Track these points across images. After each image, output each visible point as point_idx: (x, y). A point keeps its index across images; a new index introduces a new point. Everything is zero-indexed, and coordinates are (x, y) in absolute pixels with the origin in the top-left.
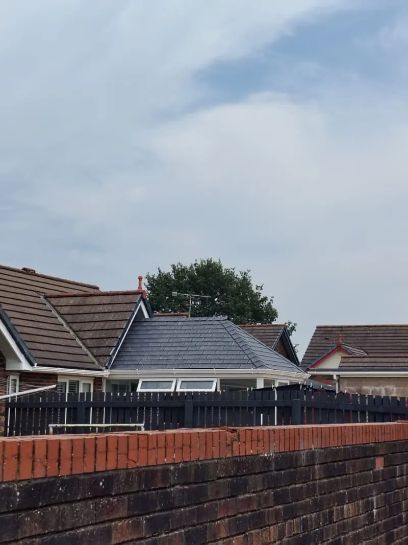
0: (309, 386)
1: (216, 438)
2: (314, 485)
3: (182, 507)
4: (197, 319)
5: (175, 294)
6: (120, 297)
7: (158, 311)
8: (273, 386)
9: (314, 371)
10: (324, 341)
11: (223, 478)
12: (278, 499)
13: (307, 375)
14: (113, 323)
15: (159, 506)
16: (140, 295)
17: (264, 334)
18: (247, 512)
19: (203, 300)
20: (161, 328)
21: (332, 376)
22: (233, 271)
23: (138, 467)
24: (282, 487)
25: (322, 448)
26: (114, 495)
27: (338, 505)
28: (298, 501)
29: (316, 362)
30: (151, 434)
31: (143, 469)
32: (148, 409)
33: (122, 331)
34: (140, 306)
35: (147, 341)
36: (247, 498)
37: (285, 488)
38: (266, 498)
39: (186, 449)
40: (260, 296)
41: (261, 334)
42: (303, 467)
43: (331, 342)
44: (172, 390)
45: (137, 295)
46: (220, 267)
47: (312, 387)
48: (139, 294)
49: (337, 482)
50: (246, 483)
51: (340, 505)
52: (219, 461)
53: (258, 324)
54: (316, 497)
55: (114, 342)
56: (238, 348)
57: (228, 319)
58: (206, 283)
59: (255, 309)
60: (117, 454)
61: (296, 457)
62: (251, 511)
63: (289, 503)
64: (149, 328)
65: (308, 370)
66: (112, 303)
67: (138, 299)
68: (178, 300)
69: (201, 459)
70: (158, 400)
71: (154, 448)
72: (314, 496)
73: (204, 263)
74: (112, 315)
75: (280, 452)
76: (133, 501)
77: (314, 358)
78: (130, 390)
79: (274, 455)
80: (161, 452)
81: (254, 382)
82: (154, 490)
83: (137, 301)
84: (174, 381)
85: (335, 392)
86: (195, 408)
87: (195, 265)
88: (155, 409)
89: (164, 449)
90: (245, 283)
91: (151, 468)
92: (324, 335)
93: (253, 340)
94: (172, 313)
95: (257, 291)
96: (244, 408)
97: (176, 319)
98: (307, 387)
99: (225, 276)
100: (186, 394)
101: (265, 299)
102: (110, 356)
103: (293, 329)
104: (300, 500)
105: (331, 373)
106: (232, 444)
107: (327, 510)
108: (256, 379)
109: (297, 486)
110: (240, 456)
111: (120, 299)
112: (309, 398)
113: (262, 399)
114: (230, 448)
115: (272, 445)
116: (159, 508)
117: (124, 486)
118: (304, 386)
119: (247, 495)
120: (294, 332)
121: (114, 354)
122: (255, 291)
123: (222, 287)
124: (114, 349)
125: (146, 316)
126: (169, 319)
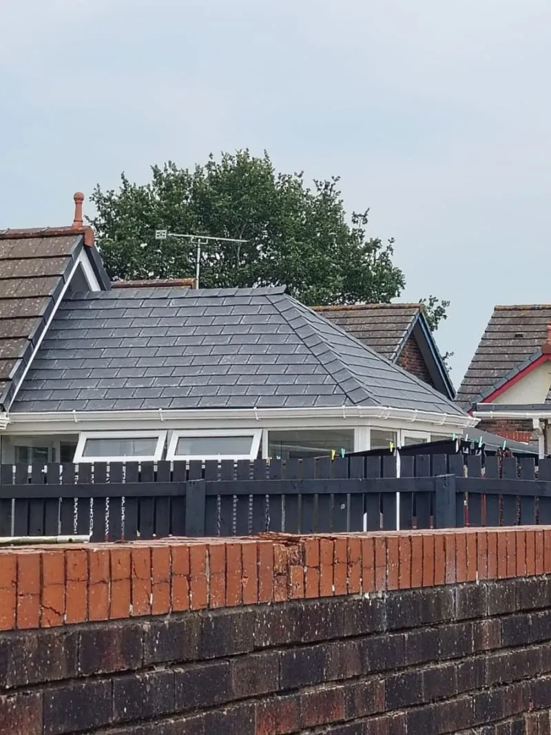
0: (477, 444)
1: (249, 557)
2: (479, 664)
3: (170, 715)
4: (215, 292)
5: (161, 234)
6: (30, 242)
7: (123, 277)
8: (392, 446)
9: (489, 410)
10: (511, 343)
11: (267, 648)
12: (395, 697)
13: (472, 420)
14: (16, 303)
15: (116, 714)
16: (81, 236)
17: (372, 327)
18: (325, 725)
19: (228, 249)
20: (128, 314)
21: (531, 420)
22: (299, 180)
23: (65, 625)
24: (405, 668)
25: (498, 581)
26: (10, 689)
27: (535, 709)
28: (442, 700)
29: (492, 389)
30: (95, 550)
31: (79, 628)
32: (100, 501)
33: (39, 321)
34: (80, 264)
35: (97, 344)
36: (323, 693)
37: (411, 670)
38: (368, 694)
39: (180, 583)
40: (362, 237)
41: (366, 327)
42: (454, 622)
43: (528, 343)
44: (157, 457)
45: (72, 239)
46: (269, 171)
47: (483, 445)
48: (78, 234)
49: (532, 657)
50: (320, 660)
51: (539, 709)
52: (258, 611)
53: (357, 303)
54: (483, 691)
55: (17, 347)
56: (310, 360)
57: (287, 292)
58: (236, 208)
59: (350, 268)
60: (17, 595)
61: (438, 599)
62: (334, 724)
63: (422, 705)
64: (101, 314)
65: (475, 408)
66: (11, 256)
67: (75, 246)
68: (169, 248)
69: (214, 606)
70: (124, 482)
71: (104, 582)
72: (480, 689)
73: (230, 162)
74: (14, 284)
75: (400, 590)
76: (54, 702)
77: (488, 381)
78: (58, 460)
79: (386, 596)
80: (121, 590)
81: (348, 436)
82: (104, 676)
83: (71, 252)
84: (162, 436)
85: (537, 456)
86: (210, 498)
87: (209, 166)
88: (115, 500)
89: (126, 584)
90: (327, 210)
91: (98, 627)
92: (512, 328)
93: (344, 341)
94: (157, 280)
95: (356, 226)
96: (324, 496)
97: (164, 292)
98: (472, 447)
99: (282, 191)
100: (188, 467)
101: (375, 244)
102: (8, 380)
103: (440, 313)
104: (448, 699)
105: (528, 415)
106: (288, 570)
107: (511, 721)
108: (353, 430)
109: (439, 666)
110: (306, 600)
111: (32, 246)
112: (474, 472)
113: (365, 477)
114: (282, 580)
115: (380, 575)
116: (115, 718)
117: (35, 668)
118: (464, 444)
119: (323, 688)
120: (441, 322)
121: (18, 375)
122: (351, 226)
123: (271, 218)
124: (18, 363)
125: (94, 286)
126: (148, 293)
